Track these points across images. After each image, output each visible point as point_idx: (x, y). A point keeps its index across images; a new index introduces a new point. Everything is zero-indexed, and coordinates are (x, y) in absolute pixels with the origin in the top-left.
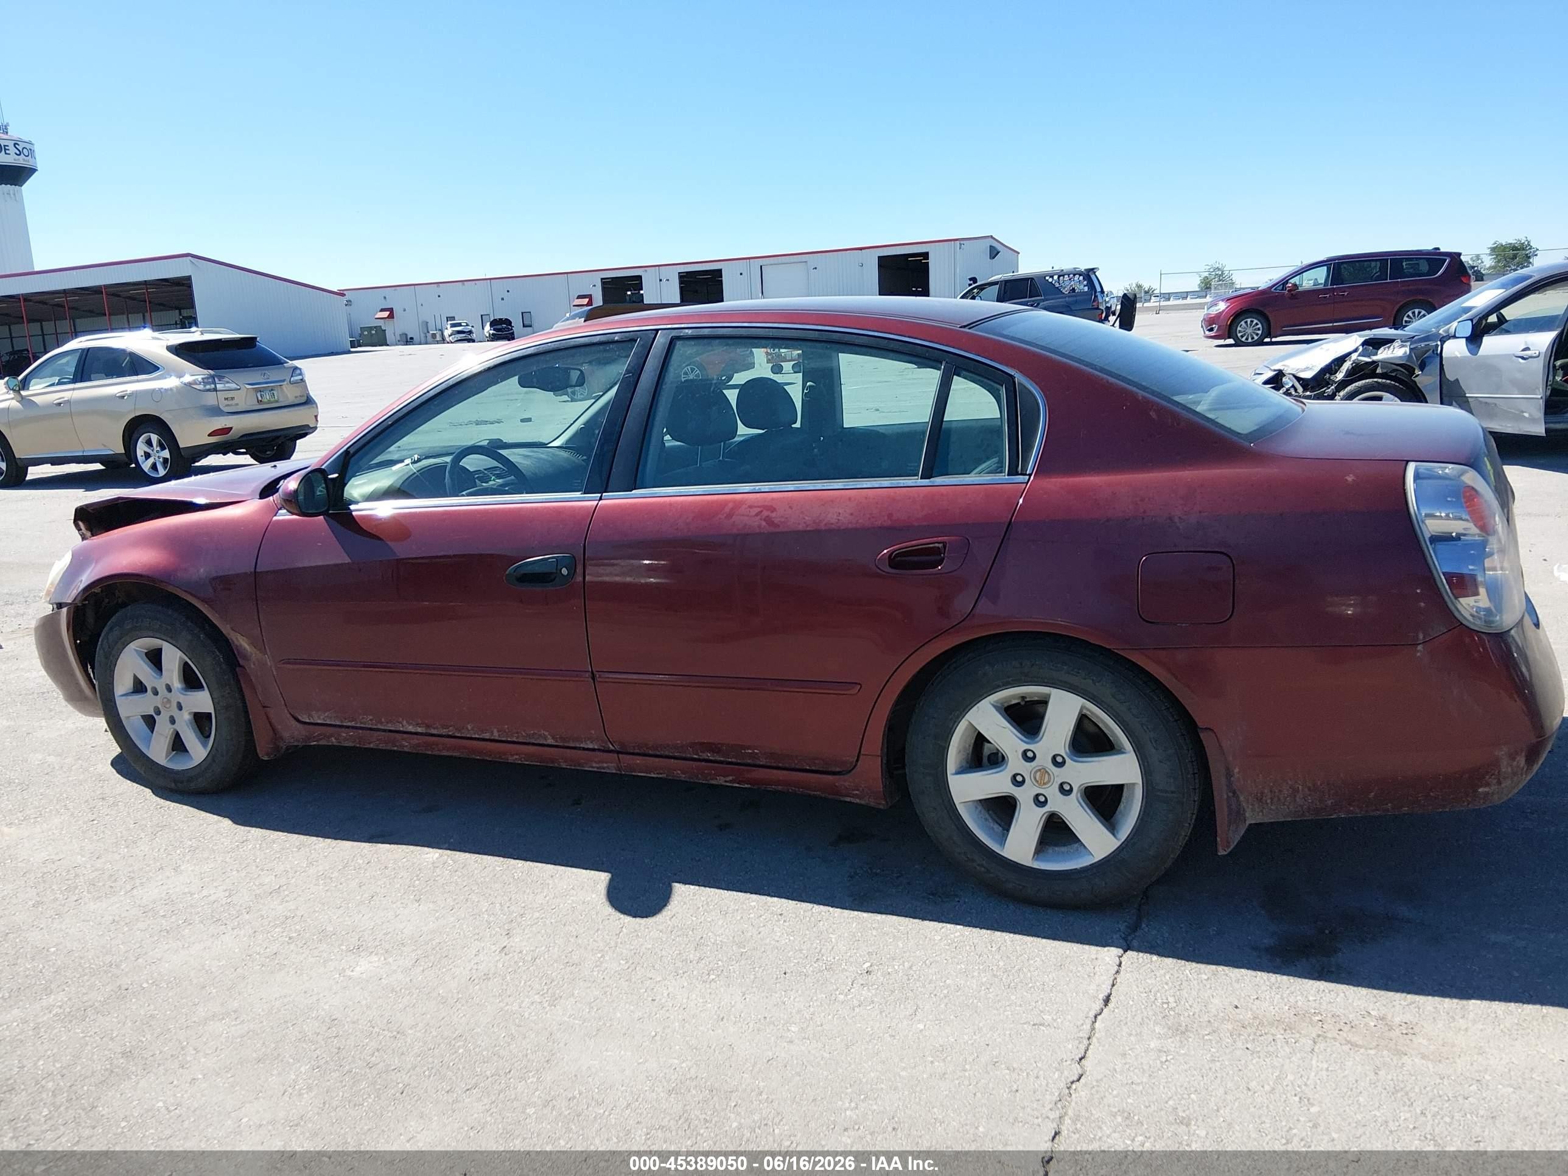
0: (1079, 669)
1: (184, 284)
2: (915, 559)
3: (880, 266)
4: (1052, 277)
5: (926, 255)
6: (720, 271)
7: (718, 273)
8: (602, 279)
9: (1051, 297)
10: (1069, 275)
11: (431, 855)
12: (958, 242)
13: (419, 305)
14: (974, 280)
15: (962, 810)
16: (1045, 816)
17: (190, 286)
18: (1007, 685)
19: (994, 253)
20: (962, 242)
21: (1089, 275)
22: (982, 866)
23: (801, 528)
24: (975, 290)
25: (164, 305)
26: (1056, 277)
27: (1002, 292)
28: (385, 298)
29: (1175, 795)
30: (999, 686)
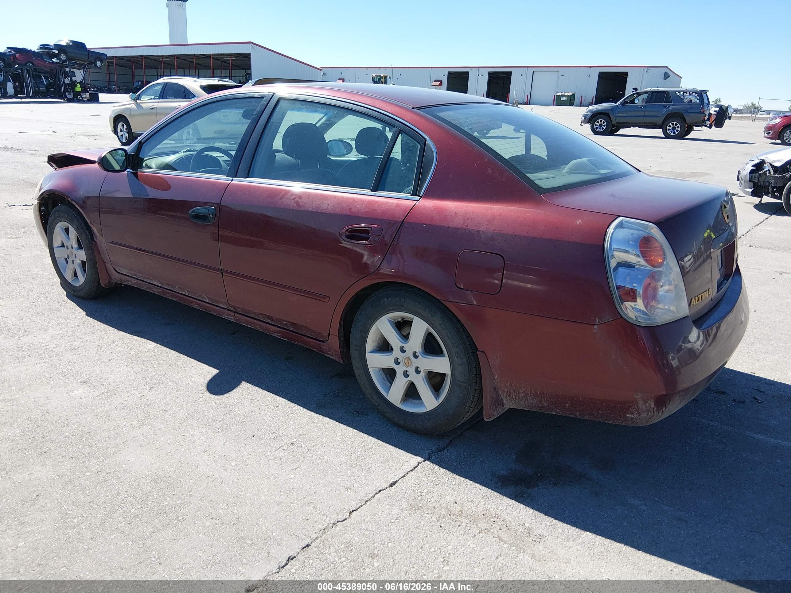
0: (426, 308)
1: (247, 57)
2: (360, 234)
3: (599, 77)
4: (680, 92)
5: (626, 74)
6: (511, 72)
7: (510, 74)
8: (448, 72)
9: (676, 104)
10: (689, 92)
11: (151, 345)
12: (646, 68)
13: (357, 78)
14: (636, 89)
15: (371, 371)
16: (408, 382)
17: (250, 58)
18: (394, 310)
19: (666, 76)
20: (648, 68)
21: (702, 94)
22: (376, 402)
23: (310, 209)
24: (635, 95)
25: (239, 67)
26: (682, 93)
27: (650, 98)
28: (341, 73)
29: (464, 384)
30: (390, 310)
